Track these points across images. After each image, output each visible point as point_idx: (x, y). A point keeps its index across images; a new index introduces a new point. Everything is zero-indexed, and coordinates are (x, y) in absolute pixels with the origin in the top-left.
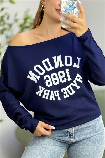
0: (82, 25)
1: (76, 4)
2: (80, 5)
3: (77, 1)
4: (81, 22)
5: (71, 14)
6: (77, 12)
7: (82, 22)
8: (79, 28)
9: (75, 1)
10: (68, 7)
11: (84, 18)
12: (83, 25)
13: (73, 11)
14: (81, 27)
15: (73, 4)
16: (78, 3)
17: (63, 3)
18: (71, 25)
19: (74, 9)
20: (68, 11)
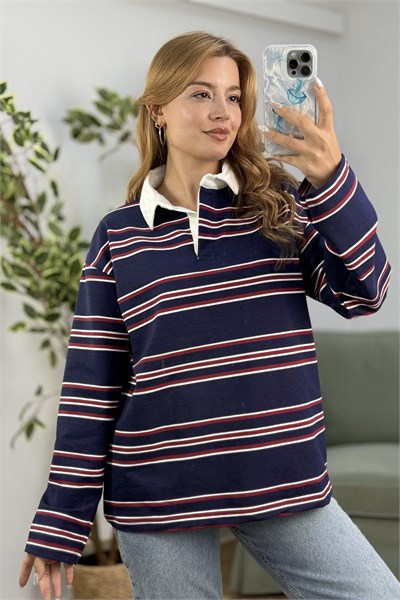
0: (323, 148)
1: (307, 86)
2: (319, 88)
3: (309, 78)
4: (320, 139)
6: (309, 111)
7: (323, 138)
8: (314, 155)
9: (304, 79)
10: (285, 96)
11: (332, 126)
12: (326, 148)
13: (297, 107)
14: (319, 154)
15: (299, 87)
16: (314, 84)
17: (271, 83)
18: (291, 145)
19: (300, 102)
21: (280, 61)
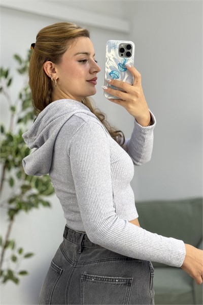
1: (129, 62)
3: (130, 58)
9: (127, 58)
13: (123, 73)
15: (125, 63)
17: (110, 60)
18: (120, 95)
20: (116, 73)
21: (115, 48)
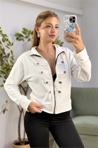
3: (75, 23)
5: (71, 32)
10: (69, 27)
11: (80, 35)
15: (72, 25)
19: (73, 29)
20: (69, 30)
21: (68, 19)
